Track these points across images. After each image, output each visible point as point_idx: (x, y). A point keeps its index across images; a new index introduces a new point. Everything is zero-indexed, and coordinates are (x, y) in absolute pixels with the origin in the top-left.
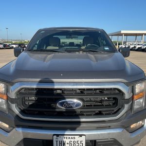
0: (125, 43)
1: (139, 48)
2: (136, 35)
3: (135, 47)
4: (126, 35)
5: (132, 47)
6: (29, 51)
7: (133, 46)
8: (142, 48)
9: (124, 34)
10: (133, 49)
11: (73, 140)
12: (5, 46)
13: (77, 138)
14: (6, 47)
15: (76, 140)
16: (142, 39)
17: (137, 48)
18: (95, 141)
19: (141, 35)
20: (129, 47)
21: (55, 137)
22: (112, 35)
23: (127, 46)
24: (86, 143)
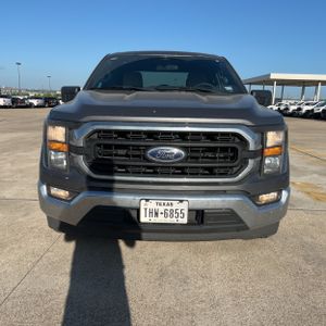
0: (279, 100)
1: (308, 111)
2: (304, 83)
3: (300, 109)
4: (282, 83)
5: (292, 108)
6: (92, 89)
7: (295, 107)
8: (316, 111)
9: (277, 81)
10: (296, 114)
11: (169, 208)
12: (14, 101)
13: (176, 205)
14: (17, 104)
15: (174, 208)
16: (316, 93)
17: (304, 111)
18: (203, 211)
19: (315, 83)
20: (287, 109)
21: (143, 202)
22: (250, 84)
23: (282, 108)
24: (189, 210)
